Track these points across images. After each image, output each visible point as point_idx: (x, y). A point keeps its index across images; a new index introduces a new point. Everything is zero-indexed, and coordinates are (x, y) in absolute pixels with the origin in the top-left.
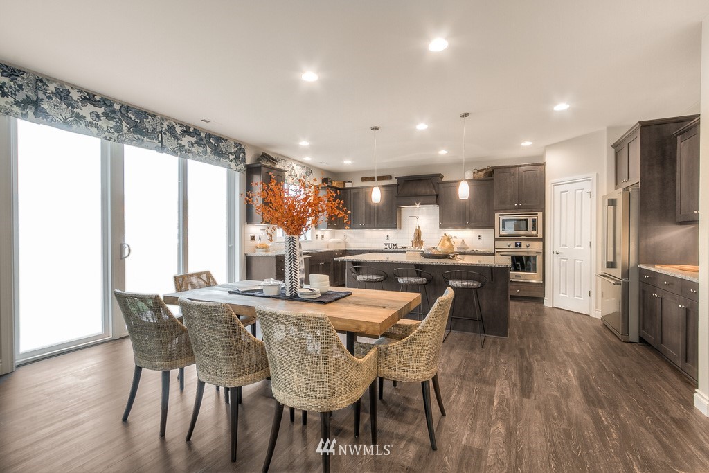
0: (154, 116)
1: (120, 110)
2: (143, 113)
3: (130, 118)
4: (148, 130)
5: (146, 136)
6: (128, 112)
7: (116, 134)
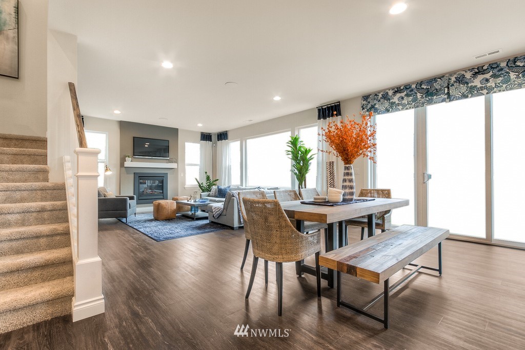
0: (441, 77)
1: (416, 87)
2: (432, 80)
3: (423, 88)
4: (437, 89)
5: (436, 94)
6: (421, 85)
7: (413, 104)
